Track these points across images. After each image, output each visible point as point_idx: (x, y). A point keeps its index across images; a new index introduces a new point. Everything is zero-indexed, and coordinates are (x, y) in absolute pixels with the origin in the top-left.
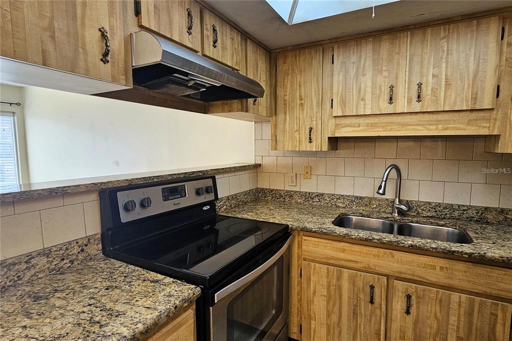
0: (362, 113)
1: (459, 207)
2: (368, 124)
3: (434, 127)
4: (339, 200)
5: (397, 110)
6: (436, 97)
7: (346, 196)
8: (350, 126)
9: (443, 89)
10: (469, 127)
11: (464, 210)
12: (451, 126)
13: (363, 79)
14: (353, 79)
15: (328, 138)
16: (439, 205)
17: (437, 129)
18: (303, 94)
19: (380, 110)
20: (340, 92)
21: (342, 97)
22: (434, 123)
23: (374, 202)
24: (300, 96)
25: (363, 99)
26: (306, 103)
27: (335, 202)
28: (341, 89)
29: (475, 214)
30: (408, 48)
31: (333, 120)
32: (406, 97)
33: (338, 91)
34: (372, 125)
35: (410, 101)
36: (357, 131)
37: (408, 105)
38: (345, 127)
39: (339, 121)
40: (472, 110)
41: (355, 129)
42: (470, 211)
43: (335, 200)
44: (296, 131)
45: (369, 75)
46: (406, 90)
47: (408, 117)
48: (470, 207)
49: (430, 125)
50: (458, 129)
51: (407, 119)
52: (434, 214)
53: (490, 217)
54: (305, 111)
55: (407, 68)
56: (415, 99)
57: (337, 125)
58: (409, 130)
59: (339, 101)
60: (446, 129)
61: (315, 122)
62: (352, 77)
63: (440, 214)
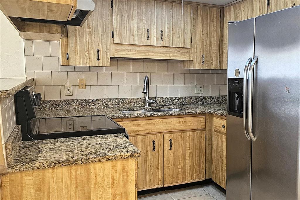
0: (133, 44)
1: (175, 98)
2: (136, 50)
3: (168, 55)
4: (109, 103)
5: (152, 44)
6: (169, 39)
7: (115, 99)
8: (125, 51)
9: (172, 35)
10: (182, 56)
11: (177, 100)
12: (175, 55)
13: (132, 22)
14: (126, 21)
15: (110, 57)
16: (166, 98)
17: (170, 56)
18: (91, 25)
19: (143, 43)
20: (118, 28)
21: (119, 31)
22: (168, 53)
23: (133, 101)
24: (89, 26)
25: (133, 35)
26: (93, 31)
27: (107, 104)
28: (118, 25)
29: (182, 101)
30: (155, 10)
31: (114, 46)
32: (156, 37)
33: (117, 26)
34: (139, 51)
35: (157, 40)
36: (129, 54)
37: (157, 42)
38: (122, 51)
39: (117, 47)
40: (183, 48)
41: (128, 53)
42: (180, 100)
43: (107, 103)
44: (86, 51)
45: (136, 20)
46: (156, 33)
47: (156, 48)
48: (179, 98)
49: (167, 54)
50: (178, 57)
51: (156, 49)
52: (165, 104)
53: (187, 101)
54: (93, 37)
55: (155, 21)
56: (160, 39)
57: (116, 50)
58: (157, 55)
59: (117, 34)
60: (174, 56)
61: (101, 46)
62: (126, 20)
63: (167, 103)
